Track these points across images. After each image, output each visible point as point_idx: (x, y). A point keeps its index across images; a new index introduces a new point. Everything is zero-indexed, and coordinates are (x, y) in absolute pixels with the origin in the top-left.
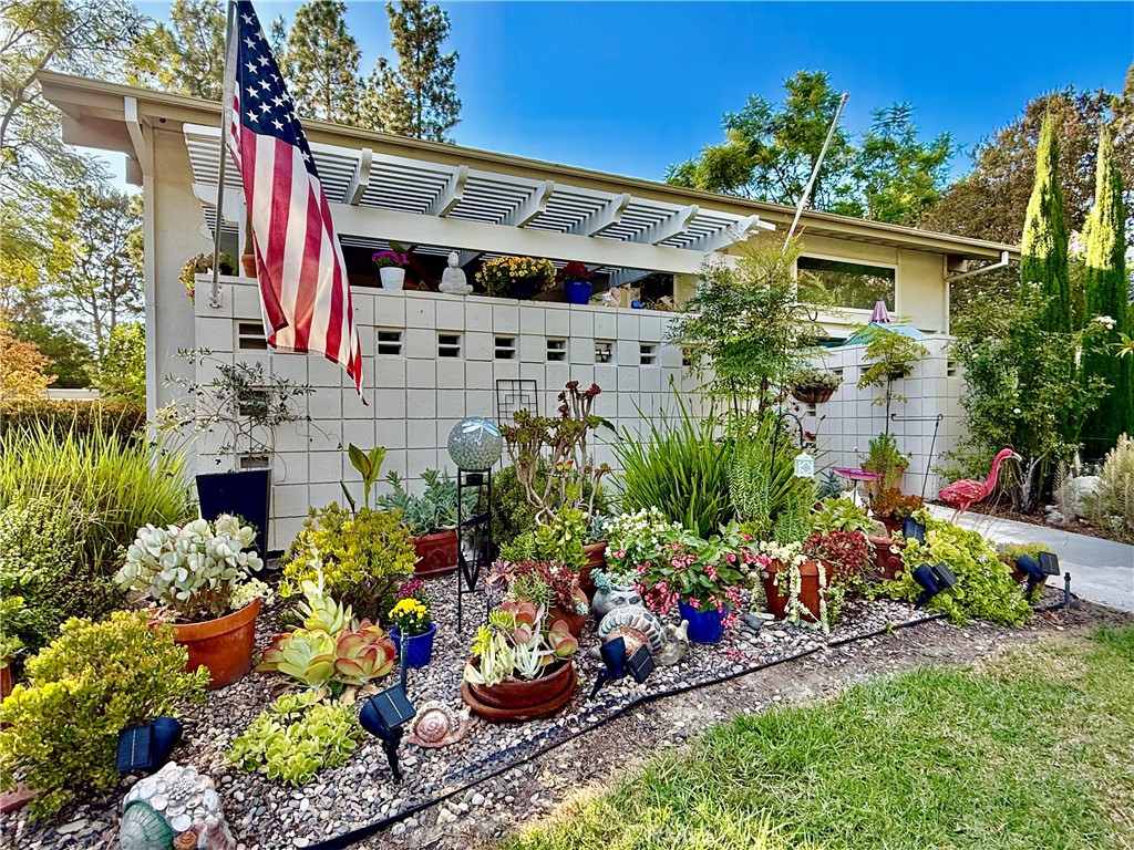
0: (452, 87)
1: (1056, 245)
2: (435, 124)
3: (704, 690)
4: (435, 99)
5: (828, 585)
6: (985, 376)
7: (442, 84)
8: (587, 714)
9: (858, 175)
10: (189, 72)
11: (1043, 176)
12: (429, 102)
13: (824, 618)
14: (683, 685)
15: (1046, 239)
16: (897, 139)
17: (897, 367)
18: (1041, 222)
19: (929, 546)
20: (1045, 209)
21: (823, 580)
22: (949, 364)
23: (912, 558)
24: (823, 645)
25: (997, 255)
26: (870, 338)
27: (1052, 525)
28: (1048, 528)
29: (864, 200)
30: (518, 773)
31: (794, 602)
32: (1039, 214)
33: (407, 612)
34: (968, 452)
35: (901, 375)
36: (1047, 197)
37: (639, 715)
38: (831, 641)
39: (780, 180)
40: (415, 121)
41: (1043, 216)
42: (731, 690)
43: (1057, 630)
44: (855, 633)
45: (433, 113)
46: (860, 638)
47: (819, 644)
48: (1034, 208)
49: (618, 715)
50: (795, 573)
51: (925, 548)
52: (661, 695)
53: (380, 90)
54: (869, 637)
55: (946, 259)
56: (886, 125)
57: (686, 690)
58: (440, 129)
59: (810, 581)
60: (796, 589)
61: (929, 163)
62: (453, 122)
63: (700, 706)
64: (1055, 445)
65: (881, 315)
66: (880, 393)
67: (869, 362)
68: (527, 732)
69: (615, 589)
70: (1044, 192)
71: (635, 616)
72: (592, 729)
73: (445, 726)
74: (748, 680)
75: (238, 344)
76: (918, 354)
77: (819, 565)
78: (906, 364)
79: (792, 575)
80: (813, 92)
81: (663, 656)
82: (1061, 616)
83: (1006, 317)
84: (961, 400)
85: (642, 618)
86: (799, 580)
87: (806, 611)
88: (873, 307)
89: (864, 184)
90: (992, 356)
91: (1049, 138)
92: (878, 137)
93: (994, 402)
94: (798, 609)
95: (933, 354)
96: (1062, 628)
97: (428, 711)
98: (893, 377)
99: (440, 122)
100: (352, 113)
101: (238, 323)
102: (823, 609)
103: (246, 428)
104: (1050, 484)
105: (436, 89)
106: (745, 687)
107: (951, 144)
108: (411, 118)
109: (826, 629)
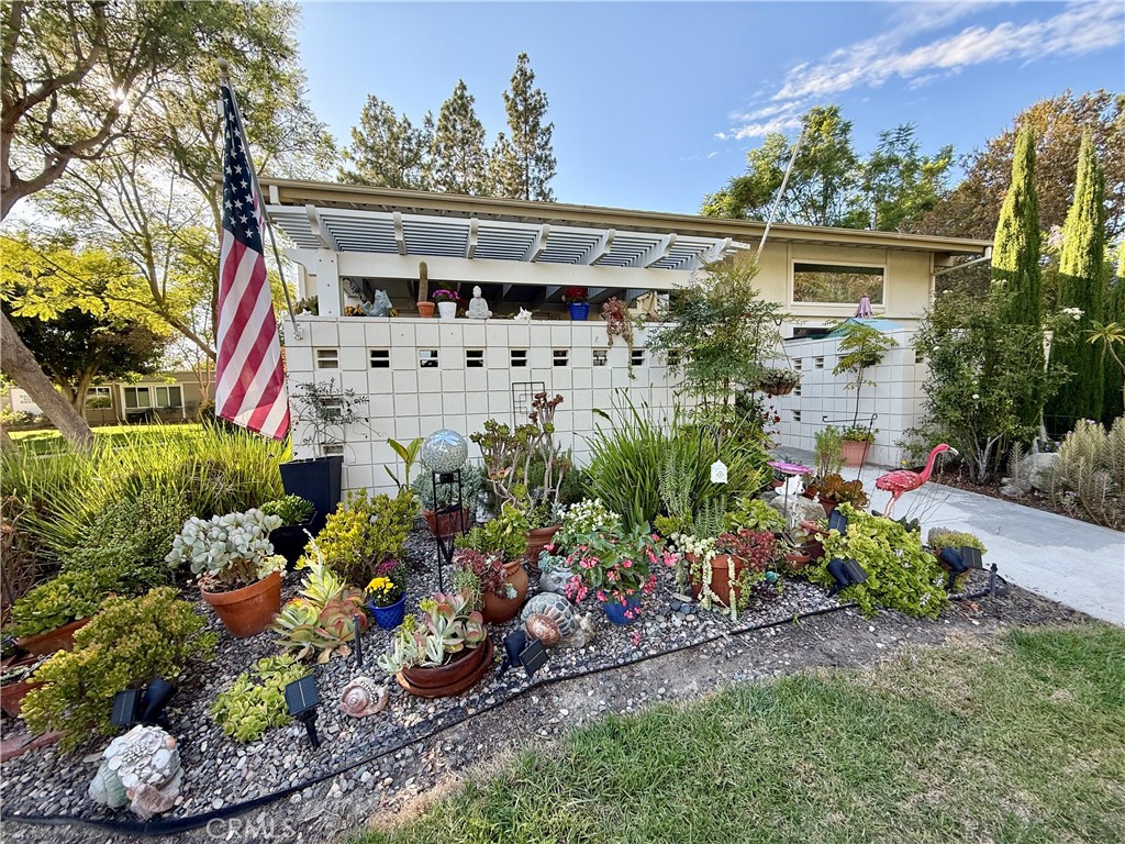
0: (551, 148)
1: (1028, 243)
2: (538, 178)
3: (600, 675)
4: (538, 159)
5: (736, 578)
6: (946, 365)
7: (542, 148)
8: (488, 696)
9: (867, 188)
10: (374, 159)
11: (1018, 179)
12: (533, 162)
13: (733, 605)
14: (583, 669)
15: (1018, 238)
16: (901, 155)
17: (869, 356)
18: (1014, 223)
19: (848, 538)
20: (1018, 210)
21: (732, 574)
22: (917, 353)
23: (832, 548)
24: (724, 634)
25: (980, 250)
26: (846, 332)
27: (1006, 498)
28: (1000, 500)
29: (872, 208)
30: (408, 752)
31: (707, 591)
32: (1012, 215)
33: (375, 589)
34: (931, 429)
35: (873, 363)
36: (1021, 199)
37: (534, 698)
38: (735, 629)
39: (796, 198)
40: (524, 178)
41: (1016, 216)
42: (624, 677)
43: (971, 624)
44: (760, 621)
45: (537, 170)
46: (764, 627)
47: (721, 633)
48: (1007, 209)
49: (516, 696)
50: (707, 566)
51: (844, 540)
52: (559, 679)
53: (500, 157)
54: (774, 625)
55: (933, 256)
56: (891, 143)
57: (583, 675)
58: (542, 182)
59: (720, 574)
60: (707, 580)
61: (932, 173)
62: (551, 176)
63: (590, 693)
64: (1011, 427)
65: (865, 309)
66: (853, 378)
67: (844, 352)
68: (431, 710)
69: (555, 570)
70: (1017, 194)
71: (548, 606)
72: (487, 710)
73: (365, 701)
74: (645, 667)
75: (317, 365)
76: (888, 346)
77: (729, 560)
78: (878, 353)
79: (704, 567)
80: (825, 123)
81: (573, 639)
82: (982, 606)
83: (966, 313)
84: (924, 386)
85: (554, 607)
86: (710, 573)
87: (717, 599)
88: (858, 301)
89: (871, 194)
90: (952, 348)
91: (1025, 143)
92: (884, 155)
93: (953, 388)
94: (710, 597)
95: (902, 344)
96: (977, 623)
97: (353, 687)
98: (866, 364)
99: (542, 176)
100: (480, 176)
101: (316, 350)
102: (732, 598)
103: (321, 427)
104: (1006, 459)
105: (539, 152)
106: (638, 674)
107: (953, 153)
108: (521, 176)
109: (734, 617)
